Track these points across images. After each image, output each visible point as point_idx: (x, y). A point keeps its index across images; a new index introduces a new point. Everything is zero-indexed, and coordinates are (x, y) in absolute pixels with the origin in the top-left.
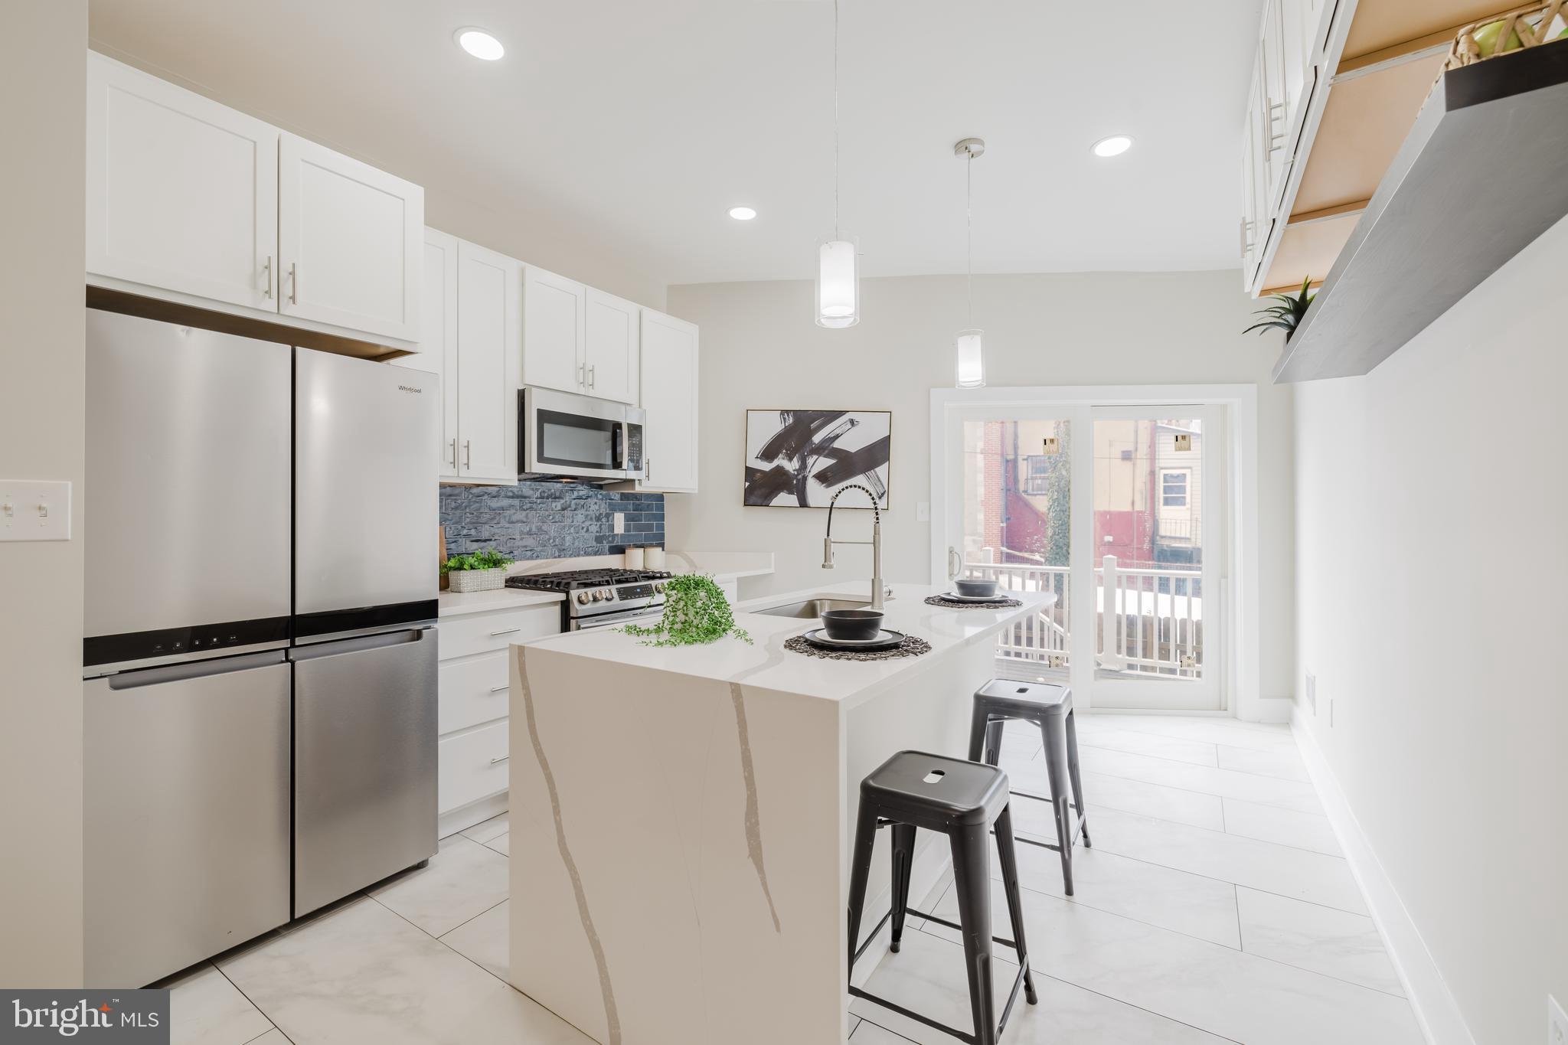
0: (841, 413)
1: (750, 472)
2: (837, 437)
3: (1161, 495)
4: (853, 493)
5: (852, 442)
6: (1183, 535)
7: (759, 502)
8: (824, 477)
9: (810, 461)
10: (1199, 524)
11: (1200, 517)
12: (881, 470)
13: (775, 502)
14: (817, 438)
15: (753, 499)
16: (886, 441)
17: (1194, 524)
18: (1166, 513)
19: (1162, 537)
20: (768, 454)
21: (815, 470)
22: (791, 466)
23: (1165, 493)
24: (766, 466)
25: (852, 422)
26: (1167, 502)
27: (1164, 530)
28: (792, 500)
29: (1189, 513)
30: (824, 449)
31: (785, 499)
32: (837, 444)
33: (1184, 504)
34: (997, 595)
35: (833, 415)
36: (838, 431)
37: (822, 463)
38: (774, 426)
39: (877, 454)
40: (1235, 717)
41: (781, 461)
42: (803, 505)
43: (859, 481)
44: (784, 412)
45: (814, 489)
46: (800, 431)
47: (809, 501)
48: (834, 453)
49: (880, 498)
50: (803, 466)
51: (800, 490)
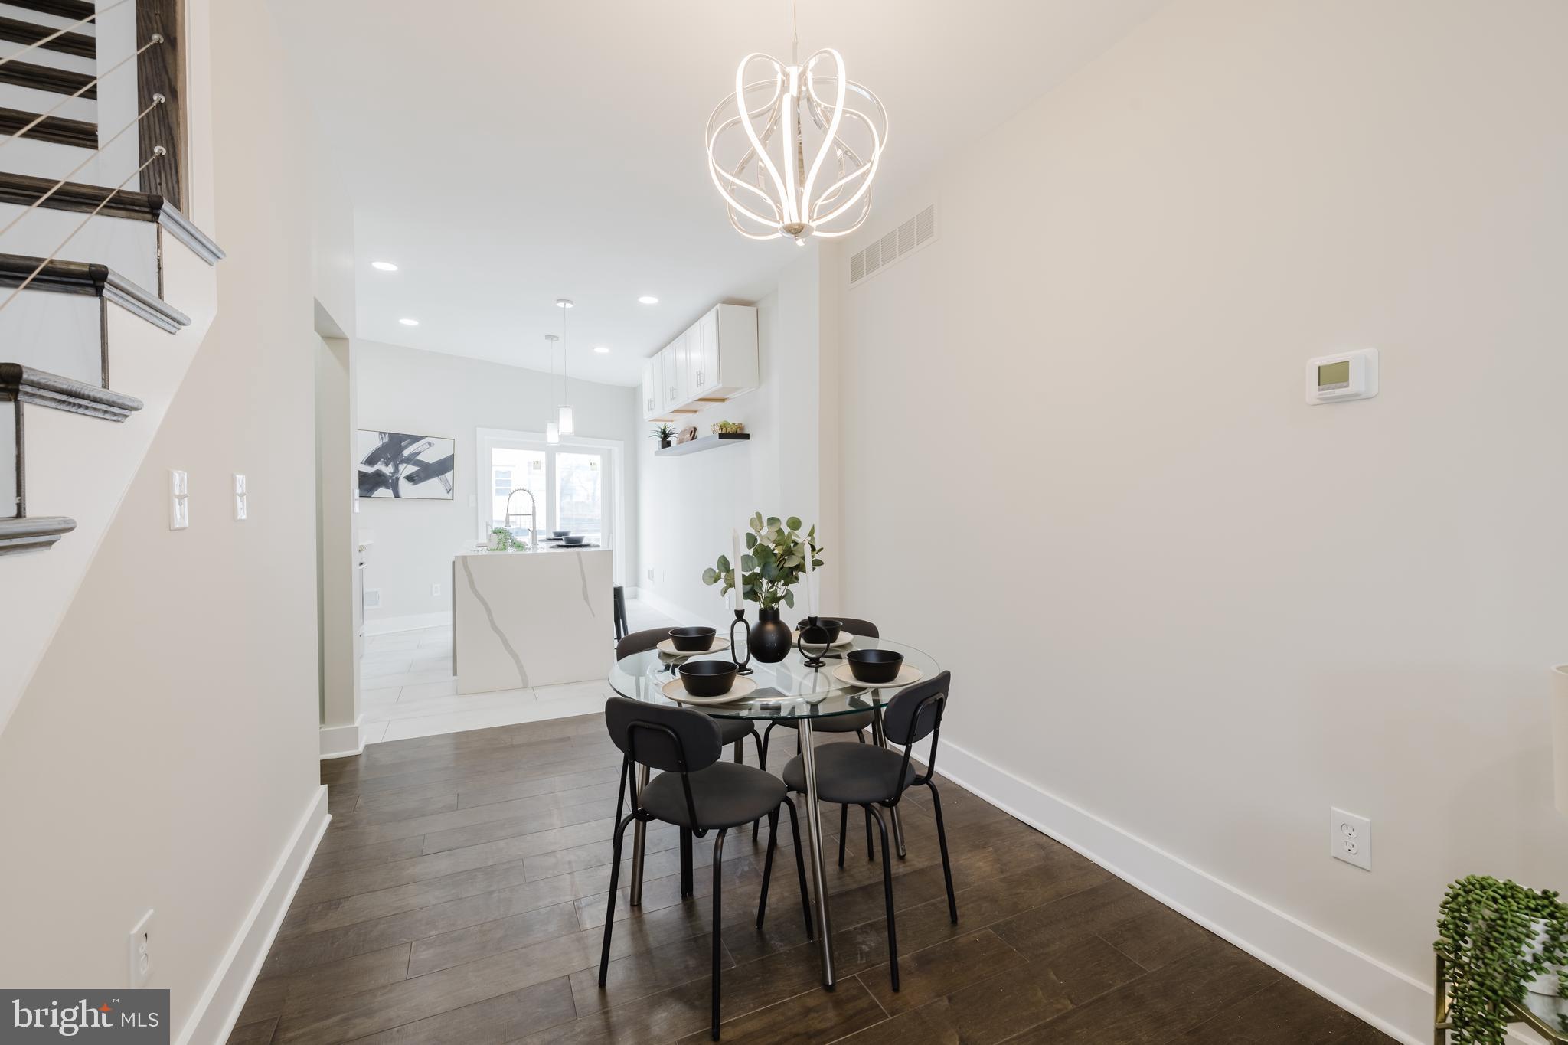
0: (422, 438)
1: (361, 474)
2: (419, 453)
4: (432, 486)
5: (430, 456)
7: (369, 492)
8: (410, 478)
9: (402, 467)
11: (599, 492)
12: (449, 475)
13: (378, 493)
14: (406, 453)
15: (364, 492)
16: (453, 456)
20: (372, 461)
21: (405, 474)
22: (388, 470)
24: (369, 470)
25: (430, 444)
28: (389, 493)
30: (409, 460)
31: (382, 492)
32: (419, 458)
35: (416, 439)
36: (420, 449)
37: (408, 469)
38: (375, 442)
39: (444, 466)
41: (380, 467)
42: (397, 496)
43: (435, 481)
44: (381, 433)
45: (404, 486)
46: (394, 447)
47: (402, 493)
48: (418, 463)
49: (448, 492)
50: (397, 470)
51: (394, 486)
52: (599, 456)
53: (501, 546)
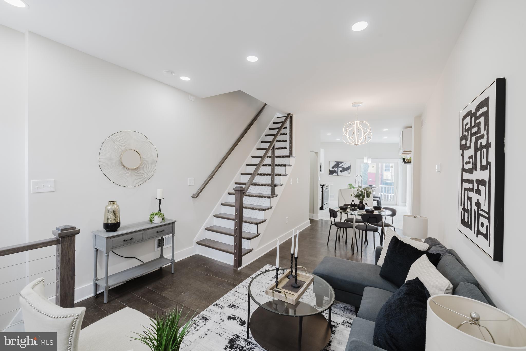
0: (343, 162)
1: (330, 170)
3: (384, 168)
4: (346, 173)
5: (345, 166)
6: (389, 179)
7: (331, 174)
8: (341, 171)
9: (339, 169)
10: (394, 176)
11: (394, 174)
12: (349, 170)
13: (334, 175)
14: (340, 166)
15: (330, 174)
16: (350, 166)
17: (392, 176)
18: (385, 173)
19: (384, 179)
20: (333, 168)
21: (340, 170)
22: (336, 169)
23: (385, 168)
24: (332, 169)
25: (345, 163)
26: (385, 170)
27: (385, 177)
28: (336, 174)
29: (391, 173)
30: (340, 167)
31: (335, 174)
32: (343, 167)
33: (390, 171)
34: (373, 186)
35: (342, 162)
36: (343, 165)
37: (340, 169)
38: (334, 164)
39: (348, 168)
40: (398, 206)
41: (335, 169)
42: (338, 175)
43: (346, 172)
44: (335, 162)
45: (339, 173)
46: (337, 165)
47: (339, 174)
48: (342, 168)
49: (349, 174)
50: (338, 170)
51: (337, 173)
52: (394, 164)
53: (350, 188)
